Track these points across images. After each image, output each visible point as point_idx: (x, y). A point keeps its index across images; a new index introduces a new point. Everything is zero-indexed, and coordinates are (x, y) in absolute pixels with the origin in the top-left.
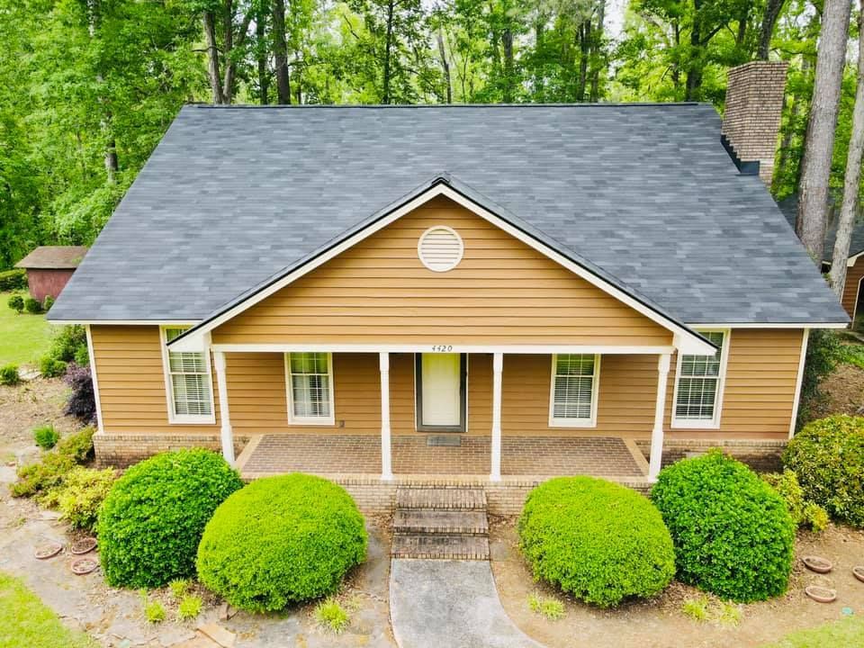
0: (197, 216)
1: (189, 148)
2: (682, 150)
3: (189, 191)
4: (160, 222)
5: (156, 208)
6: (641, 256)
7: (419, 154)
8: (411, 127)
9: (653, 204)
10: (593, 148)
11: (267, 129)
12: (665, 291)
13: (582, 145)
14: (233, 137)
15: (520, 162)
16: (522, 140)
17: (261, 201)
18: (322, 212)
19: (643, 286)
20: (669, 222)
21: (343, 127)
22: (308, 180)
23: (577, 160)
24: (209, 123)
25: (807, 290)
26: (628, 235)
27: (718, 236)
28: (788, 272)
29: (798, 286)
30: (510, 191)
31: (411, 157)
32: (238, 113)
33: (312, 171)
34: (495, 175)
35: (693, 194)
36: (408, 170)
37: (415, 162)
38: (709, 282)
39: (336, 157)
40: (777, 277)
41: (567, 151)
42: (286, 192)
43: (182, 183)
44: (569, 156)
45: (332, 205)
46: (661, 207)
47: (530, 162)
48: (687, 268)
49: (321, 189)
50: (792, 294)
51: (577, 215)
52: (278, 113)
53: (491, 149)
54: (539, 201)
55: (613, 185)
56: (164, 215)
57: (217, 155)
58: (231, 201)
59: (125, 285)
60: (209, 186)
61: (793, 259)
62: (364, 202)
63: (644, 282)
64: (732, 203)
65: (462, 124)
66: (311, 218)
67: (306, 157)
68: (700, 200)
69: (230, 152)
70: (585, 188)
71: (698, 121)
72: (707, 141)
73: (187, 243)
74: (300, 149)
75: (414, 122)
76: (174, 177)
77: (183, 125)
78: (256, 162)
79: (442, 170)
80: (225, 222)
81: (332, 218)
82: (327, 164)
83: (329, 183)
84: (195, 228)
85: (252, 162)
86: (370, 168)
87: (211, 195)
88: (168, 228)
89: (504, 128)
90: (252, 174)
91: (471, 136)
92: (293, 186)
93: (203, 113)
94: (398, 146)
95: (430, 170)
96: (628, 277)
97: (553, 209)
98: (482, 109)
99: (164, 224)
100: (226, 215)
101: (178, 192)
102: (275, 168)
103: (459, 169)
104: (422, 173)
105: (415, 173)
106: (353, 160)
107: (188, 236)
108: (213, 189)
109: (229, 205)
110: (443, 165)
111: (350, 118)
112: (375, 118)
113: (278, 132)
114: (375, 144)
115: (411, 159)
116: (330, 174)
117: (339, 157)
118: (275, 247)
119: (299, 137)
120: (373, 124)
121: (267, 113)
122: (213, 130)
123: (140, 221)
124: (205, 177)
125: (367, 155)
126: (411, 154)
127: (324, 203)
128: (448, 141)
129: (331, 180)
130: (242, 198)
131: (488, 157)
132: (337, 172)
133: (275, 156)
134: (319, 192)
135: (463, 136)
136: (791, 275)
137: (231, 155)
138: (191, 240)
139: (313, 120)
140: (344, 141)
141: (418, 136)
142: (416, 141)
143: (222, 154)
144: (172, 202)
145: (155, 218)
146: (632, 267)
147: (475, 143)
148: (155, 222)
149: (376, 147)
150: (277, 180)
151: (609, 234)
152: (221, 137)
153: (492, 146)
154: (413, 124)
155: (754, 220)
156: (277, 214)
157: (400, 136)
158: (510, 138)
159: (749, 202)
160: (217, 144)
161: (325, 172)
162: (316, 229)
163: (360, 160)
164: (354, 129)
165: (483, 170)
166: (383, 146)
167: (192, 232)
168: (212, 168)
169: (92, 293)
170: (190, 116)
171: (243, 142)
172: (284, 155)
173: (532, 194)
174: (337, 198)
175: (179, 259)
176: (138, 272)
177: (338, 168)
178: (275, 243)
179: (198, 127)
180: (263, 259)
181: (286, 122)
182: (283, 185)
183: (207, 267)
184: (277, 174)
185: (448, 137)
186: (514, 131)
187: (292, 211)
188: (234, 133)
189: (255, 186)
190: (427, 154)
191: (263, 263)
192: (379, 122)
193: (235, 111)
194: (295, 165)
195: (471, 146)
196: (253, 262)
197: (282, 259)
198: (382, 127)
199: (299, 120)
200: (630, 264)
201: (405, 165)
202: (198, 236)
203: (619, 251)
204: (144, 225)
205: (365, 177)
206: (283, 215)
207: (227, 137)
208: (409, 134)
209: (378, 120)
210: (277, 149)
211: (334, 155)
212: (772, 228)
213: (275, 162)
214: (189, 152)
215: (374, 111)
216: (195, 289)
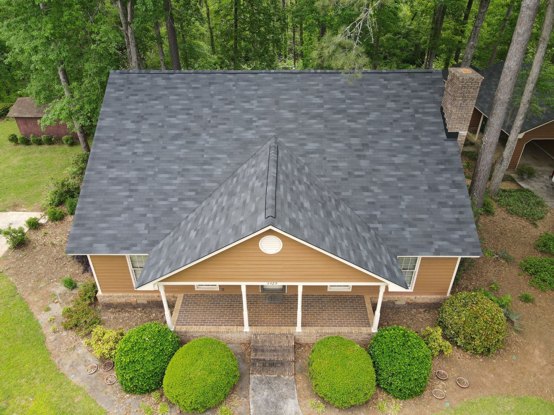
0: (133, 174)
1: (121, 113)
2: (416, 116)
3: (125, 152)
4: (114, 179)
5: (109, 167)
6: (382, 207)
7: (260, 119)
8: (253, 92)
9: (393, 164)
10: (364, 114)
11: (165, 95)
12: (391, 233)
13: (357, 111)
14: (146, 102)
15: (318, 126)
16: (321, 106)
17: (170, 161)
18: (205, 170)
19: (380, 229)
20: (400, 179)
21: (212, 92)
22: (194, 143)
23: (353, 125)
24: (129, 88)
25: (464, 233)
26: (376, 189)
27: (425, 191)
28: (458, 219)
29: (461, 230)
30: (312, 153)
31: (255, 121)
32: (145, 79)
33: (195, 135)
34: (304, 139)
35: (417, 156)
36: (253, 134)
37: (257, 126)
38: (415, 226)
39: (209, 122)
40: (451, 223)
41: (348, 116)
42: (182, 153)
43: (121, 145)
44: (349, 121)
45: (210, 164)
46: (397, 167)
47: (326, 126)
48: (405, 216)
49: (203, 150)
50: (456, 236)
51: (349, 173)
52: (170, 79)
53: (303, 114)
54: (329, 161)
55: (372, 148)
56: (114, 173)
57: (139, 119)
58: (150, 161)
59: (103, 229)
60: (137, 148)
61: (462, 209)
62: (228, 162)
63: (379, 226)
64: (438, 164)
65: (286, 90)
66: (198, 176)
67: (192, 122)
68: (420, 161)
69: (146, 117)
70: (356, 150)
71: (430, 88)
72: (432, 108)
73: (130, 196)
74: (187, 114)
75: (256, 88)
76: (115, 140)
77: (113, 90)
78: (162, 126)
79: (273, 134)
80: (150, 179)
81: (211, 176)
82: (205, 128)
83: (207, 145)
84: (133, 184)
85: (160, 127)
86: (230, 131)
87: (139, 156)
88: (119, 184)
89: (311, 94)
90: (161, 137)
91: (291, 102)
92: (186, 148)
93: (124, 79)
94: (246, 111)
95: (266, 134)
96: (373, 223)
97: (336, 168)
98: (298, 75)
99: (116, 181)
100: (151, 173)
101: (119, 153)
102: (174, 132)
103: (283, 133)
104: (261, 137)
105: (257, 137)
106: (221, 124)
107: (131, 191)
108: (140, 151)
109: (151, 164)
110: (274, 129)
111: (216, 83)
112: (232, 84)
113: (172, 97)
114: (232, 109)
115: (254, 124)
116: (207, 137)
117: (212, 122)
118: (181, 200)
119: (186, 102)
120: (230, 90)
121: (164, 79)
122: (132, 95)
123: (102, 179)
124: (134, 140)
125: (228, 119)
126: (254, 119)
127: (205, 163)
128: (277, 106)
129: (208, 142)
130: (157, 159)
131: (301, 122)
132: (211, 135)
133: (174, 121)
134: (201, 153)
135: (286, 102)
136: (458, 221)
137: (146, 119)
138: (133, 194)
139: (193, 86)
140: (214, 107)
141: (258, 102)
142: (258, 107)
143: (141, 118)
144: (118, 162)
145: (110, 176)
146: (376, 215)
147: (293, 108)
148: (111, 179)
149: (233, 112)
150: (176, 142)
151: (365, 189)
152: (138, 102)
153: (303, 111)
154: (255, 90)
155: (447, 179)
156: (179, 173)
157: (248, 102)
158: (314, 104)
159: (447, 163)
160: (137, 109)
161: (204, 136)
162: (202, 185)
163: (225, 124)
164: (219, 95)
165: (297, 134)
166: (237, 112)
167: (132, 188)
168: (137, 132)
169: (86, 235)
170: (116, 81)
171: (152, 107)
172: (179, 119)
173: (324, 156)
174: (212, 159)
175: (129, 209)
176: (108, 219)
177: (211, 132)
178: (180, 197)
179: (122, 93)
180: (175, 209)
181: (176, 88)
182: (182, 147)
183: (145, 215)
184: (176, 137)
185: (277, 103)
186: (318, 97)
187: (188, 170)
188: (146, 99)
189: (164, 148)
190: (264, 119)
191: (175, 212)
192: (235, 88)
193: (144, 77)
194: (186, 129)
195: (290, 111)
196: (169, 211)
197: (185, 209)
198: (236, 93)
199: (184, 86)
200: (374, 213)
201: (251, 129)
202: (136, 190)
203: (370, 203)
204: (105, 182)
205: (227, 140)
206: (182, 173)
207: (141, 102)
208: (253, 99)
209: (234, 86)
210: (174, 114)
211: (208, 119)
212: (456, 185)
213: (173, 126)
214: (120, 117)
215: (231, 76)
216: (141, 232)
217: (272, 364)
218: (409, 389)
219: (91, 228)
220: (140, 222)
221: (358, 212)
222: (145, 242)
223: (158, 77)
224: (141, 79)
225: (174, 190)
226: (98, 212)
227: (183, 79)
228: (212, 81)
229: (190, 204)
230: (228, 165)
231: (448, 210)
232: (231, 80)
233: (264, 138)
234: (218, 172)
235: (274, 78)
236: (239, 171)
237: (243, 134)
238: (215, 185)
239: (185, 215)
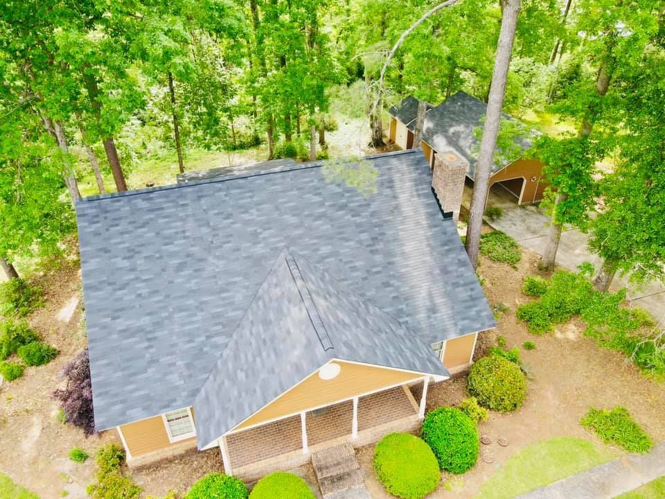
0: (145, 321)
1: (106, 251)
3: (127, 296)
4: (124, 331)
5: (114, 318)
6: (405, 299)
7: (265, 229)
8: (249, 200)
10: (365, 205)
11: (151, 219)
12: (420, 323)
13: (357, 204)
14: (131, 232)
15: (324, 227)
16: (322, 204)
17: (182, 297)
18: (224, 299)
19: (409, 322)
21: (205, 208)
22: (202, 269)
23: (358, 219)
24: (106, 218)
25: (479, 308)
26: (396, 283)
27: (438, 274)
28: (471, 296)
29: (475, 306)
30: (327, 257)
31: (260, 233)
32: (122, 203)
33: (201, 260)
34: (314, 244)
36: (263, 248)
37: (264, 238)
39: (212, 242)
40: (466, 301)
41: (351, 210)
42: (192, 284)
43: (120, 289)
44: (353, 216)
45: (228, 291)
47: (332, 226)
49: (215, 277)
50: (473, 312)
51: (368, 271)
52: (151, 199)
53: (307, 216)
54: (346, 263)
55: (382, 240)
56: (121, 324)
57: (131, 254)
58: (159, 302)
59: (132, 391)
60: (140, 288)
61: (472, 286)
62: (246, 284)
63: (408, 319)
64: (442, 246)
65: (283, 192)
66: (218, 306)
67: (192, 246)
69: (137, 249)
70: (368, 246)
71: (418, 169)
72: (423, 189)
73: (151, 347)
74: (184, 238)
75: (250, 194)
76: (110, 284)
77: (86, 224)
78: (161, 257)
79: (282, 244)
80: (166, 322)
81: (232, 304)
82: (209, 250)
83: (217, 270)
84: (150, 332)
85: (158, 258)
86: (238, 250)
87: (144, 298)
88: (132, 335)
89: (309, 193)
90: (164, 270)
91: (291, 204)
92: (195, 277)
93: (95, 207)
94: (247, 223)
95: (277, 246)
96: (402, 317)
97: (354, 269)
98: (290, 173)
99: (127, 333)
100: (164, 314)
101: (120, 299)
102: (175, 262)
103: (293, 241)
104: (272, 249)
105: (268, 250)
106: (225, 243)
107: (149, 340)
108: (144, 291)
109: (162, 305)
110: (283, 239)
111: (206, 196)
112: (222, 194)
113: (161, 221)
114: (232, 223)
115: (261, 236)
116: (215, 261)
117: (215, 242)
118: (208, 337)
119: (179, 224)
120: (224, 201)
121: (144, 200)
122: (112, 226)
123: (110, 333)
124: (132, 280)
125: (231, 236)
126: (259, 231)
127: (223, 290)
128: (278, 212)
129: (217, 267)
130: (168, 296)
131: (306, 225)
132: (218, 258)
133: (171, 248)
134: (214, 280)
135: (286, 205)
136: (473, 299)
137: (139, 252)
138: (152, 343)
139: (181, 203)
140: (211, 224)
141: (258, 210)
142: (258, 216)
144: (122, 309)
145: (119, 328)
146: (402, 309)
147: (295, 211)
148: (120, 331)
149: (234, 226)
150: (182, 273)
151: (387, 285)
152: (122, 233)
153: (306, 213)
154: (251, 197)
155: (453, 258)
156: (197, 307)
157: (246, 212)
158: (315, 203)
159: (449, 243)
160: (124, 243)
161: (211, 259)
162: (226, 316)
163: (229, 242)
164: (214, 209)
165: (307, 239)
166: (238, 225)
167: (150, 336)
168: (133, 270)
169: (114, 404)
170: (86, 212)
171: (140, 236)
172: (177, 246)
173: (340, 258)
174: (228, 284)
175: (153, 361)
176: (132, 379)
177: (217, 254)
178: (208, 334)
179: (99, 225)
180: (205, 349)
181: (162, 209)
182: (189, 278)
183: (174, 364)
184: (180, 267)
185: (277, 208)
186: (315, 195)
187: (205, 303)
188: (130, 228)
189: (171, 282)
190: (269, 229)
191: (206, 353)
192: (227, 198)
193: (119, 201)
194: (188, 256)
195: (294, 215)
196: (199, 354)
197: (216, 346)
198: (232, 203)
199: (171, 204)
200: (400, 307)
201: (259, 243)
202: (155, 338)
203: (394, 298)
204: (115, 336)
205: (238, 259)
206: (201, 307)
207: (127, 233)
208: (251, 208)
209: (226, 195)
210: (169, 240)
211: (210, 239)
212: (462, 263)
213: (172, 255)
214: (107, 255)
215: (219, 185)
216: (177, 384)
217: (340, 478)
218: (467, 464)
219: (116, 395)
220: (171, 373)
221: (385, 310)
222: (184, 394)
223: (136, 198)
224: (118, 204)
225: (198, 328)
226: (120, 374)
227: (167, 196)
228: (200, 194)
229: (220, 340)
230: (247, 288)
231: (460, 289)
232: (220, 190)
233: (276, 250)
234: (239, 298)
235: (267, 180)
236: (261, 291)
237: (252, 250)
238: (239, 313)
239: (218, 354)
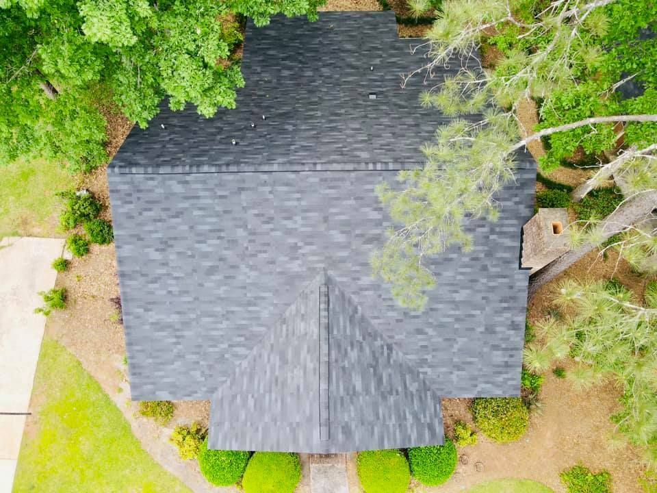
0: (174, 318)
1: (139, 238)
3: (158, 291)
4: (156, 324)
5: (147, 310)
6: (434, 350)
7: (307, 244)
8: (295, 203)
9: (453, 302)
11: (186, 209)
12: (439, 376)
14: (165, 220)
16: (379, 223)
17: (211, 302)
18: (250, 312)
19: (429, 373)
20: (458, 319)
21: (245, 205)
22: (233, 277)
24: (139, 199)
25: (509, 376)
26: (430, 331)
27: (481, 333)
28: (506, 362)
29: (506, 373)
30: (367, 289)
31: (300, 248)
32: (155, 182)
33: (233, 267)
34: (358, 272)
35: (480, 291)
36: (300, 265)
37: (303, 255)
38: (463, 370)
39: (247, 248)
40: (499, 366)
42: (222, 291)
43: (152, 283)
45: (255, 305)
46: (456, 304)
48: (456, 360)
50: (500, 379)
51: (405, 314)
52: (187, 182)
53: (357, 236)
54: (384, 299)
56: (153, 316)
57: (163, 247)
58: (189, 302)
60: (171, 285)
61: (514, 352)
62: (275, 302)
63: (429, 370)
64: (501, 301)
65: (337, 199)
66: (244, 319)
67: (226, 249)
68: (483, 298)
69: (170, 242)
73: (178, 343)
74: (219, 238)
75: (298, 195)
76: (143, 275)
77: (119, 203)
78: (192, 256)
79: (322, 265)
80: (194, 323)
81: (258, 318)
82: (243, 257)
83: (248, 281)
84: (178, 330)
85: (190, 256)
86: (273, 262)
87: (175, 295)
88: (162, 329)
89: (368, 206)
90: (194, 271)
91: (343, 217)
92: (225, 285)
93: (127, 183)
94: (289, 232)
95: (315, 266)
96: (422, 367)
97: (392, 308)
98: (353, 175)
99: (158, 326)
100: (193, 316)
101: (152, 293)
102: (207, 264)
103: (334, 263)
104: (309, 269)
105: (304, 269)
106: (260, 252)
107: (177, 337)
108: (175, 289)
109: (189, 306)
110: (323, 258)
111: (247, 189)
112: (268, 189)
113: (196, 213)
114: (272, 230)
115: (300, 251)
116: (247, 270)
117: (249, 248)
118: (230, 346)
119: (214, 220)
120: (267, 200)
121: (179, 182)
122: (146, 210)
123: (143, 324)
124: (164, 275)
125: (268, 244)
126: (300, 244)
127: (249, 304)
128: (326, 225)
129: (249, 277)
130: (196, 299)
131: (354, 247)
132: (252, 268)
133: (204, 248)
134: (244, 291)
135: (337, 218)
136: (507, 365)
137: (171, 246)
138: (180, 340)
139: (220, 193)
140: (249, 227)
141: (303, 218)
142: (303, 225)
143: (165, 245)
144: (154, 303)
145: (151, 320)
146: (427, 359)
147: (346, 227)
148: (152, 324)
149: (273, 234)
150: (213, 278)
151: (420, 331)
152: (155, 221)
153: (358, 232)
154: (298, 199)
155: (507, 319)
156: (223, 315)
157: (289, 218)
158: (371, 220)
159: (512, 301)
160: (156, 232)
161: (243, 268)
162: (251, 329)
163: (265, 252)
164: (253, 208)
165: (350, 265)
166: (278, 233)
167: (178, 333)
168: (165, 264)
169: (146, 384)
170: (118, 188)
171: (174, 228)
172: (209, 246)
173: (380, 292)
174: (256, 298)
175: (180, 356)
176: (161, 367)
177: (251, 263)
178: (230, 343)
179: (132, 206)
180: (226, 356)
181: (198, 197)
182: (219, 284)
183: (198, 363)
184: (212, 271)
185: (326, 220)
186: (376, 209)
187: (233, 312)
188: (164, 215)
189: (201, 285)
190: (311, 244)
191: (227, 359)
192: (271, 196)
193: (152, 179)
194: (221, 259)
195: (343, 232)
196: (221, 358)
197: (236, 356)
198: (275, 204)
199: (207, 193)
200: (426, 357)
201: (297, 259)
202: (182, 337)
203: (422, 346)
204: (147, 327)
205: (271, 273)
206: (227, 315)
207: (160, 221)
208: (296, 215)
209: (270, 192)
210: (202, 238)
211: (245, 245)
212: (514, 326)
213: (205, 255)
214: (140, 242)
215: (265, 177)
216: (198, 380)
217: (328, 456)
219: (148, 377)
220: (195, 369)
221: (409, 357)
222: (204, 389)
223: (171, 179)
224: (151, 183)
225: (222, 336)
226: (150, 361)
227: (204, 182)
228: (242, 186)
229: (241, 351)
230: (275, 305)
231: (499, 353)
232: (265, 183)
233: (313, 270)
234: (265, 314)
235: (324, 180)
236: (287, 314)
237: (289, 266)
238: (263, 329)
239: (237, 363)
